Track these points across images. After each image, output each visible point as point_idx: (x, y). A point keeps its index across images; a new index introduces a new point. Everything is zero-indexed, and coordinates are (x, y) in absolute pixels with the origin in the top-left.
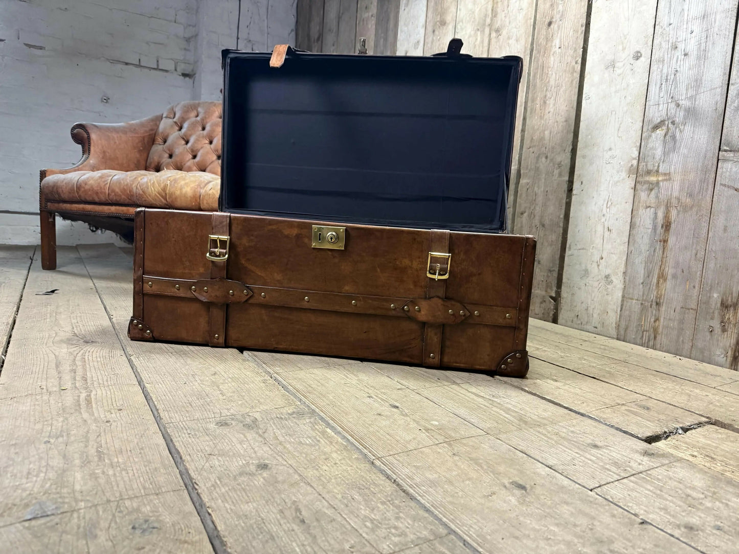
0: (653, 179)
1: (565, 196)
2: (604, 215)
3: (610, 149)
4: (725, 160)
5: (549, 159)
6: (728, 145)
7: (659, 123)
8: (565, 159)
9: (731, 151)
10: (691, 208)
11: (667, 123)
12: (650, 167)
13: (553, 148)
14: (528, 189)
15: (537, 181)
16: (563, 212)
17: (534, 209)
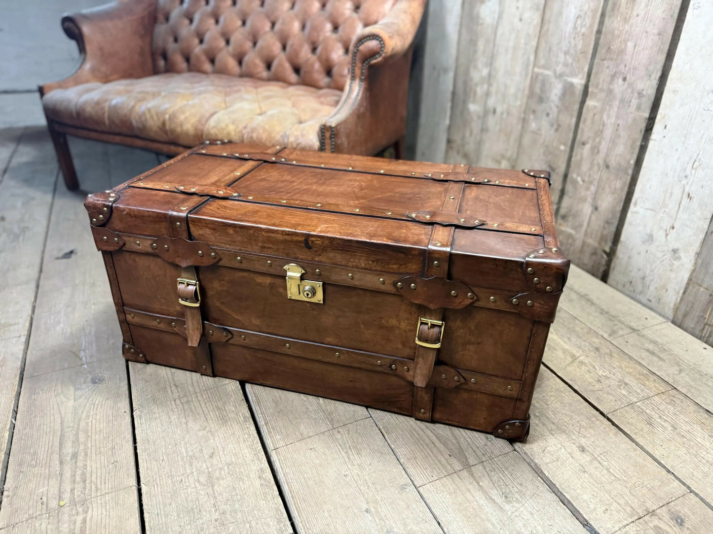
1: (639, 137)
2: (686, 177)
5: (627, 83)
8: (649, 87)
13: (635, 68)
14: (594, 115)
15: (608, 108)
16: (635, 156)
17: (600, 142)
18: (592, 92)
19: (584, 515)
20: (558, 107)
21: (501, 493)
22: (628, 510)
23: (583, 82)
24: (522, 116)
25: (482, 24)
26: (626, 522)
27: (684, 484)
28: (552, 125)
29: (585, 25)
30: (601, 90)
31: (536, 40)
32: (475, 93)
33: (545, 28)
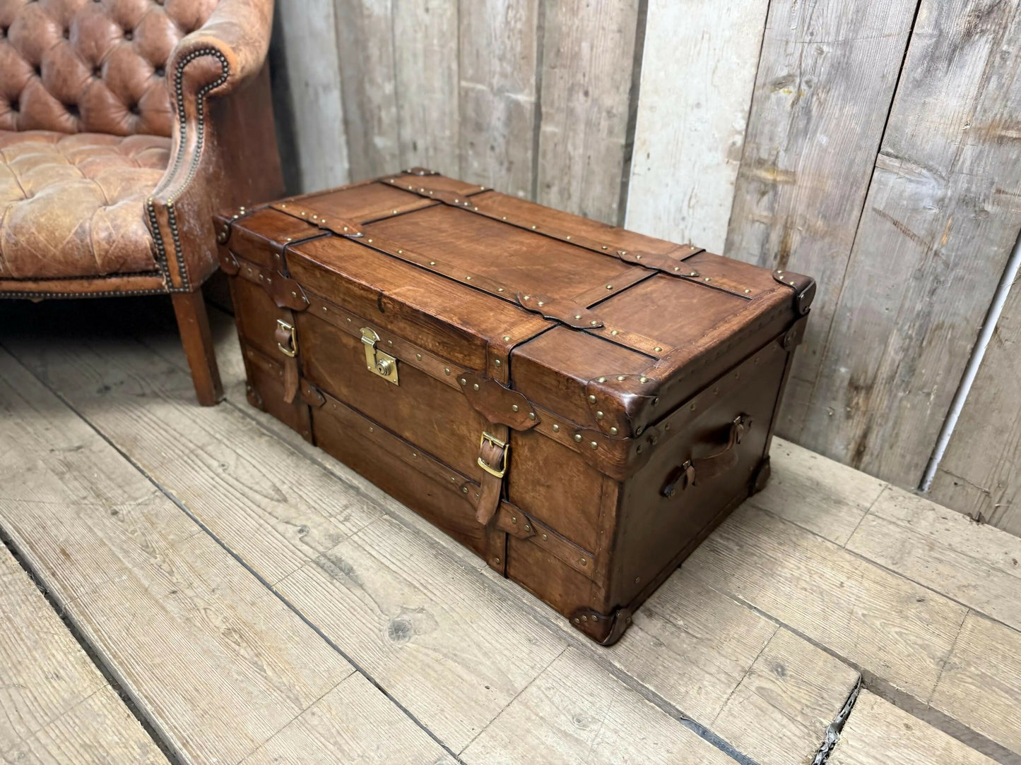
0: (768, 176)
1: (617, 171)
2: (683, 219)
3: (698, 105)
4: (885, 169)
5: (590, 99)
6: (893, 146)
7: (784, 78)
8: (618, 102)
9: (897, 157)
10: (823, 237)
11: (798, 80)
12: (764, 155)
13: (597, 78)
14: (556, 145)
15: (571, 134)
16: (617, 198)
17: (569, 183)
18: (547, 113)
19: (678, 707)
20: (504, 136)
21: (570, 718)
22: (723, 679)
23: (533, 99)
24: (457, 152)
25: (370, 16)
26: (726, 696)
27: (770, 617)
28: (501, 164)
29: (520, 19)
30: (558, 109)
31: (456, 40)
32: (380, 120)
33: (465, 22)
